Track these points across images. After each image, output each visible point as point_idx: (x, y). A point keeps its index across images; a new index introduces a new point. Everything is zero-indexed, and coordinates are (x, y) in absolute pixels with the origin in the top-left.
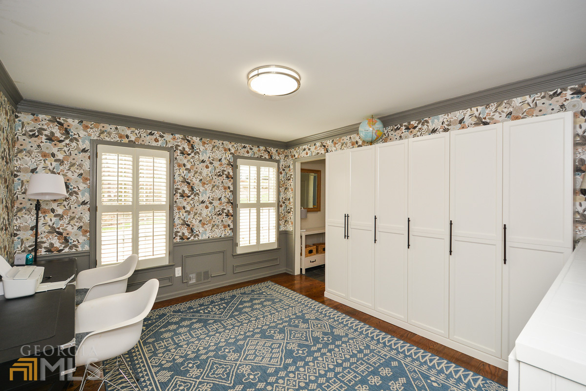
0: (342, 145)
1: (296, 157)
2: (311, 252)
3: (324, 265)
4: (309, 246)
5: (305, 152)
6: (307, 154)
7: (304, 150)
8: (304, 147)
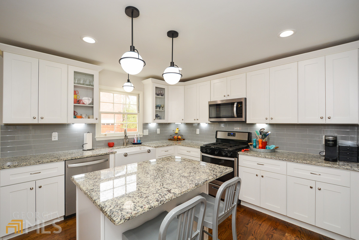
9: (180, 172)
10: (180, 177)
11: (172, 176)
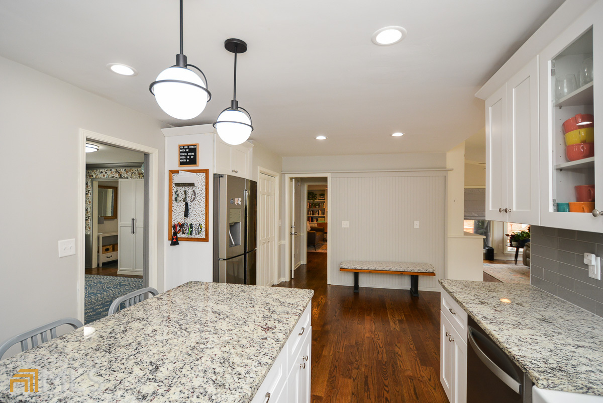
0: (132, 174)
1: (94, 177)
2: (107, 250)
3: (117, 260)
4: (105, 246)
5: (102, 174)
6: (104, 176)
7: (102, 172)
8: (101, 170)
9: (149, 330)
10: (147, 318)
11: (164, 317)
